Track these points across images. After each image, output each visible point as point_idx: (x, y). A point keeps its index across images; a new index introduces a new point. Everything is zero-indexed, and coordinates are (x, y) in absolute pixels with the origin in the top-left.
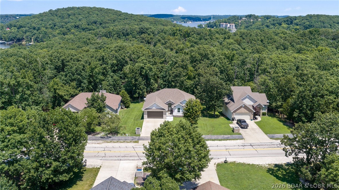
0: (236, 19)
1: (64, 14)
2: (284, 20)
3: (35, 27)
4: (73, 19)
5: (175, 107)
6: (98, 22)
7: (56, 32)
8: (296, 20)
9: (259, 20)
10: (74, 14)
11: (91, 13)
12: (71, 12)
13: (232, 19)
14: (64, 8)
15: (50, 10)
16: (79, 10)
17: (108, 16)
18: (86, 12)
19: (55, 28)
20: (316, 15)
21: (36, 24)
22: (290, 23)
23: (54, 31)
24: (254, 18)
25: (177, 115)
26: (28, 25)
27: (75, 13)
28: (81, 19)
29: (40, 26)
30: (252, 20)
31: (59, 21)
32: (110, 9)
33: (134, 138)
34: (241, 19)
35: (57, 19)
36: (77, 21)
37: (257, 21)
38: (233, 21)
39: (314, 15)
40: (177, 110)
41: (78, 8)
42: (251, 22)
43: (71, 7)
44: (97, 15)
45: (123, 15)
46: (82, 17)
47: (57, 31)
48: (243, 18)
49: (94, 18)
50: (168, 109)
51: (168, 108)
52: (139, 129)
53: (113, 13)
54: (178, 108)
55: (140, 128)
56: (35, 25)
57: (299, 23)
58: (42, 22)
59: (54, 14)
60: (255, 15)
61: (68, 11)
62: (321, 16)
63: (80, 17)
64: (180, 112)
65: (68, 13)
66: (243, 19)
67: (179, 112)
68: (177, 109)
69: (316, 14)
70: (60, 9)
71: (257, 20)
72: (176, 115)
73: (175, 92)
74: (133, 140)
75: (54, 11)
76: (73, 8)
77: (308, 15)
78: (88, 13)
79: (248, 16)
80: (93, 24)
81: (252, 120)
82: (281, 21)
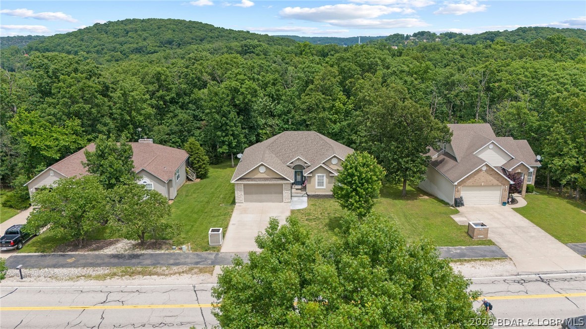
0: (400, 39)
1: (119, 29)
3: (70, 50)
4: (133, 38)
5: (311, 172)
6: (174, 43)
7: (105, 58)
10: (136, 31)
11: (163, 28)
12: (131, 26)
14: (118, 21)
15: (96, 24)
16: (143, 23)
17: (191, 33)
18: (155, 26)
19: (103, 52)
21: (72, 45)
23: (100, 57)
25: (317, 193)
26: (58, 48)
27: (138, 29)
28: (147, 37)
29: (78, 48)
30: (425, 41)
31: (110, 41)
32: (194, 22)
33: (202, 258)
34: (408, 39)
35: (108, 37)
36: (140, 40)
40: (317, 181)
41: (143, 21)
44: (174, 31)
45: (215, 30)
46: (147, 35)
47: (107, 57)
49: (168, 35)
50: (296, 180)
51: (296, 177)
52: (218, 230)
53: (200, 27)
54: (318, 176)
55: (221, 229)
56: (69, 48)
58: (82, 42)
59: (101, 30)
61: (126, 25)
63: (145, 34)
64: (322, 185)
65: (125, 27)
66: (411, 39)
67: (320, 186)
69: (533, 26)
70: (112, 22)
71: (434, 40)
72: (313, 193)
73: (309, 138)
74: (197, 263)
75: (103, 25)
78: (159, 28)
79: (418, 34)
80: (165, 45)
81: (504, 204)
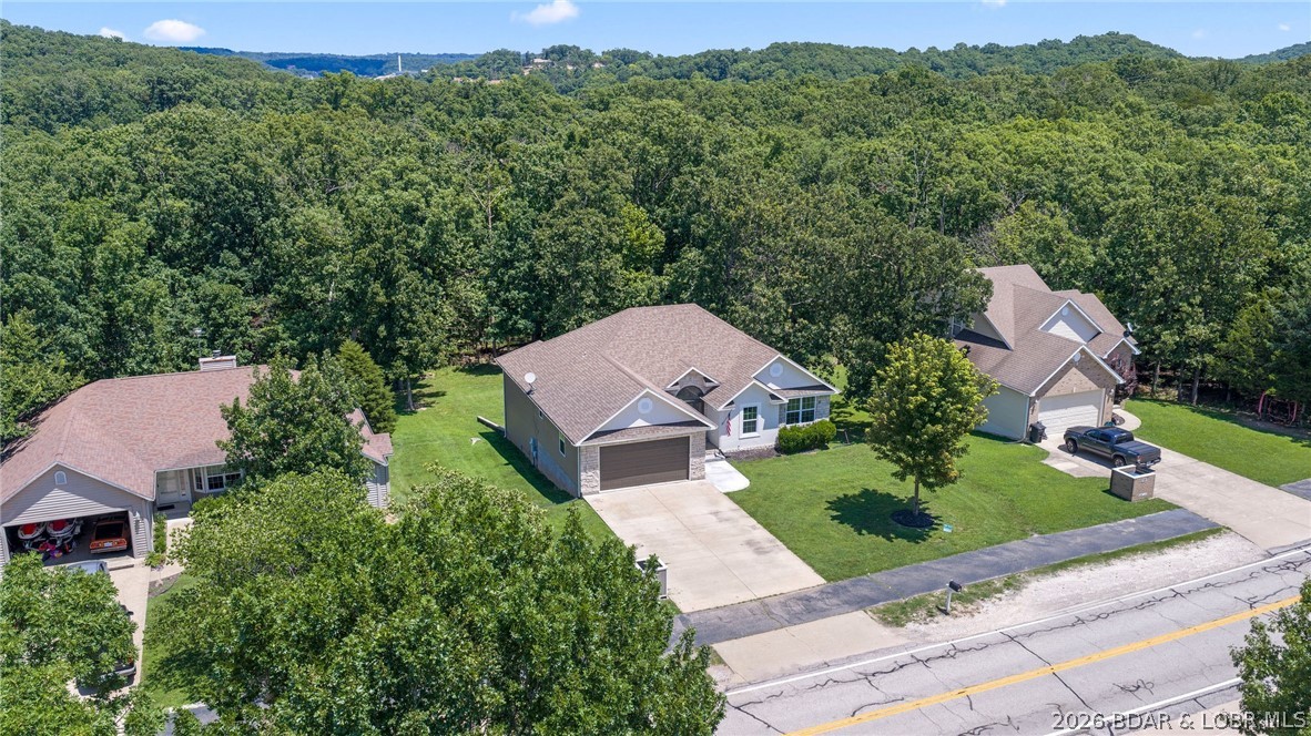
0: (511, 62)
2: (697, 64)
5: (732, 403)
8: (736, 61)
9: (596, 65)
13: (494, 61)
20: (801, 44)
22: (717, 75)
24: (576, 59)
25: (741, 449)
30: (570, 68)
34: (529, 64)
37: (589, 71)
38: (499, 69)
39: (795, 44)
40: (742, 421)
42: (569, 73)
48: (536, 61)
54: (745, 409)
57: (753, 74)
60: (578, 48)
62: (820, 47)
64: (754, 430)
66: (537, 64)
67: (749, 431)
68: (742, 413)
69: (801, 40)
71: (590, 66)
72: (735, 449)
77: (775, 46)
79: (552, 52)
82: (685, 67)
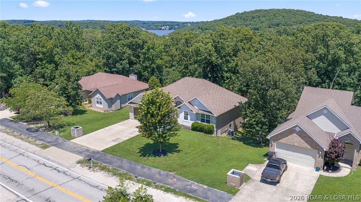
1: (249, 16)
4: (255, 22)
11: (277, 15)
12: (256, 14)
15: (237, 14)
16: (265, 12)
17: (295, 18)
18: (272, 14)
25: (183, 124)
27: (260, 16)
28: (264, 21)
35: (241, 21)
36: (259, 23)
40: (184, 115)
43: (258, 10)
44: (283, 17)
49: (278, 20)
52: (77, 128)
53: (303, 14)
59: (239, 17)
61: (254, 13)
63: (264, 19)
64: (187, 119)
65: (253, 15)
68: (183, 112)
76: (260, 11)
78: (274, 15)
81: (317, 169)
